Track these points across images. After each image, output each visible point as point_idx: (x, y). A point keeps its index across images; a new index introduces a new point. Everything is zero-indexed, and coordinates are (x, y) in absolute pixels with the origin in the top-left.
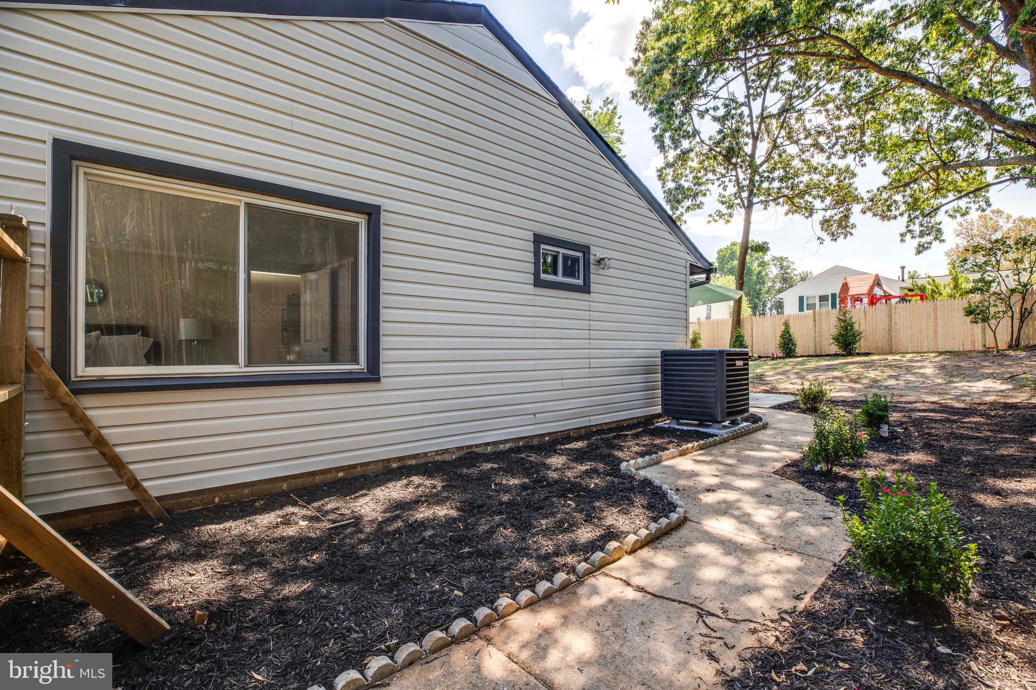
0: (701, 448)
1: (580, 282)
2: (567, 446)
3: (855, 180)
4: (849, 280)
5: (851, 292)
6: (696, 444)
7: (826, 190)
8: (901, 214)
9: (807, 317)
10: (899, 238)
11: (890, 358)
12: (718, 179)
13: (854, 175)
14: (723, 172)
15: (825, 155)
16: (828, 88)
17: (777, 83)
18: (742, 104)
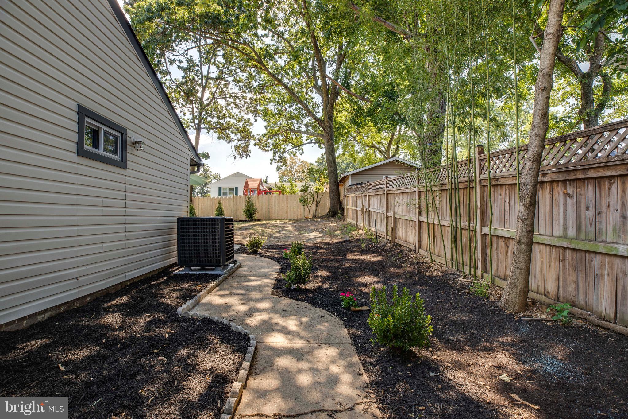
0: (217, 285)
1: (118, 158)
2: (113, 303)
3: (252, 127)
4: (249, 180)
5: (250, 187)
6: (215, 283)
7: (238, 129)
8: (271, 150)
9: (229, 199)
10: (270, 162)
11: (271, 222)
12: (180, 107)
13: (251, 125)
14: (184, 103)
15: (239, 110)
16: (241, 74)
17: (215, 61)
18: (197, 65)
